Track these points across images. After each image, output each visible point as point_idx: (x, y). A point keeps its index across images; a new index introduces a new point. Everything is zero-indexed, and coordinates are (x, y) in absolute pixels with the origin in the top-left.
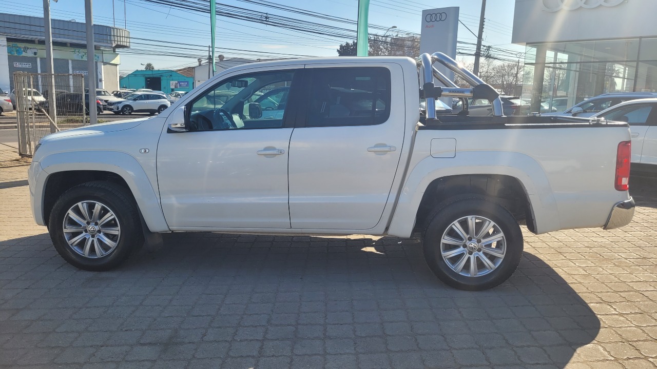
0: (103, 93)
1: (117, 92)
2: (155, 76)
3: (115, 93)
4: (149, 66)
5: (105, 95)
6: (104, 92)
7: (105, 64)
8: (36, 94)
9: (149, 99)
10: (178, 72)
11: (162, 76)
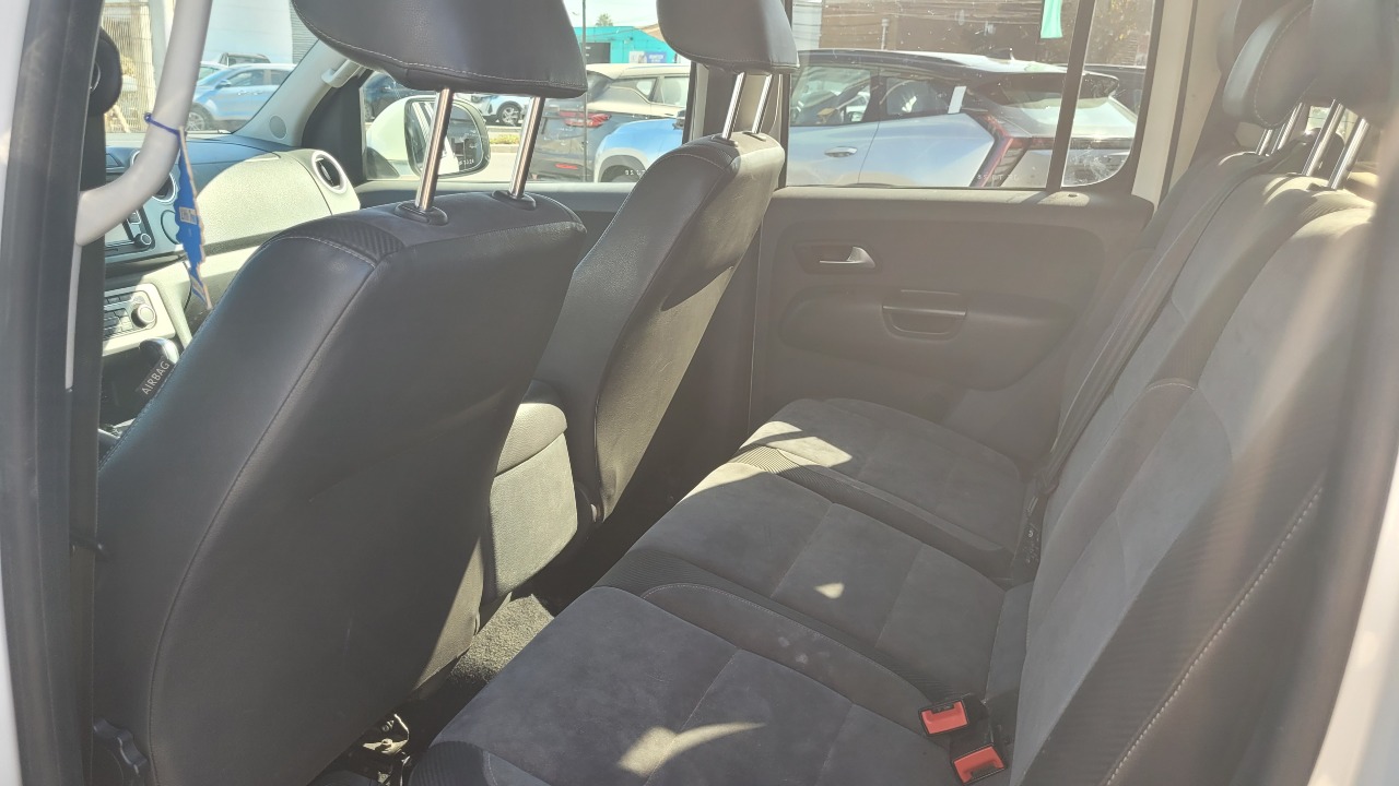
4: (603, 20)
10: (647, 31)
11: (613, 39)
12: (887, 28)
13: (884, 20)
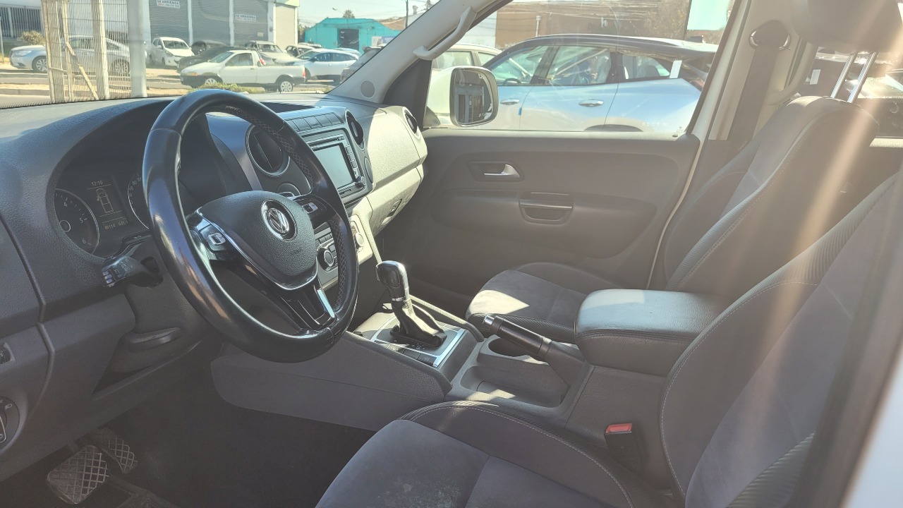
0: (272, 48)
1: (293, 47)
2: (351, 27)
3: (290, 48)
4: (348, 14)
5: (275, 51)
6: (274, 46)
7: (278, 4)
8: (182, 46)
9: (332, 61)
10: (383, 23)
11: (360, 27)
12: (540, 22)
13: (538, 16)
